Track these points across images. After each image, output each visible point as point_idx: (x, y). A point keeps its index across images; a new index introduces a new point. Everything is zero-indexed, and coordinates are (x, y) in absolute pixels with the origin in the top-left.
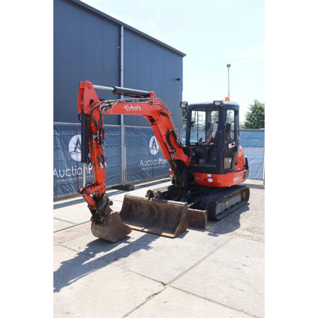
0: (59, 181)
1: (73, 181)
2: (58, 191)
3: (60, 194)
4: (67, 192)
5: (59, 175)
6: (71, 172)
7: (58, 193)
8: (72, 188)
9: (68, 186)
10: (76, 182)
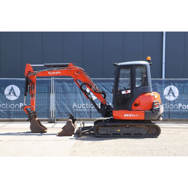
0: (78, 110)
1: (87, 111)
2: (77, 116)
3: (78, 117)
4: (83, 117)
5: (77, 107)
6: (86, 106)
8: (86, 115)
9: (83, 113)
10: (89, 112)
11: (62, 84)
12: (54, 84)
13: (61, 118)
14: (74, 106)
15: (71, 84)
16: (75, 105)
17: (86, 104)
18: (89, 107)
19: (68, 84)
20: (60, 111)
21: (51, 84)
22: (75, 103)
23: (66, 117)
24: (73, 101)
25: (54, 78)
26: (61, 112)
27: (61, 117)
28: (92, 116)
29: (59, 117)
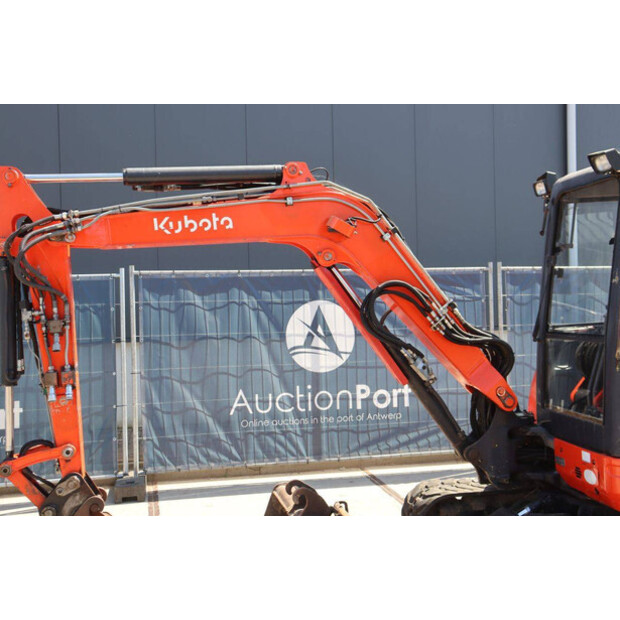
0: (255, 424)
1: (301, 426)
2: (251, 450)
3: (256, 458)
4: (280, 456)
5: (253, 409)
6: (293, 402)
7: (251, 455)
8: (296, 446)
9: (282, 438)
10: (310, 429)
11: (178, 298)
12: (133, 302)
13: (172, 468)
14: (235, 405)
15: (220, 299)
16: (241, 401)
17: (294, 393)
18: (310, 409)
19: (207, 299)
20: (171, 436)
21: (118, 300)
22: (241, 393)
23: (198, 461)
24: (232, 380)
25: (133, 270)
26: (177, 441)
27: (176, 461)
28: (324, 448)
29: (163, 464)
